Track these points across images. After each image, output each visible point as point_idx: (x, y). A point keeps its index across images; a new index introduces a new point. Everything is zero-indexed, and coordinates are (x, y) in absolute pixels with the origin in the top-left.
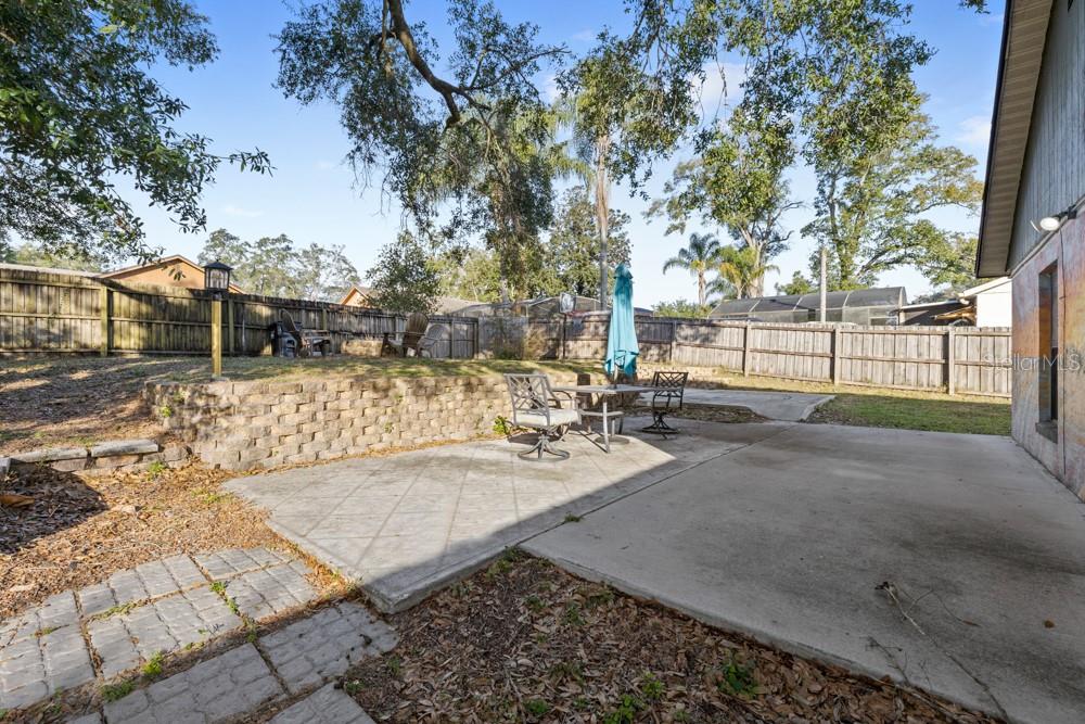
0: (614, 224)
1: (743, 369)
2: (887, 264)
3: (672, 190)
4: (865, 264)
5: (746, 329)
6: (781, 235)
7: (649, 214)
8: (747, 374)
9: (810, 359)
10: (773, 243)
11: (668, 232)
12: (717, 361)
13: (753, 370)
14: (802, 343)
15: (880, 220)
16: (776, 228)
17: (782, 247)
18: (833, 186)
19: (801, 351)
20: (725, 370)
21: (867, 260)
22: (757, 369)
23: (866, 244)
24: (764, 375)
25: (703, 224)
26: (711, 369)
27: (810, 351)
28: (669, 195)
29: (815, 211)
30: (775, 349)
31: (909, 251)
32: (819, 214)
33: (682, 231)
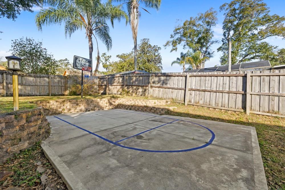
0: (156, 50)
1: (184, 101)
2: (249, 59)
3: (173, 37)
4: (240, 59)
5: (186, 77)
6: (211, 52)
7: (165, 46)
8: (186, 103)
9: (227, 95)
10: (208, 55)
11: (172, 51)
12: (170, 96)
13: (190, 101)
14: (221, 84)
15: (246, 43)
16: (209, 50)
17: (211, 56)
18: (229, 34)
19: (221, 89)
20: (174, 101)
21: (241, 58)
22: (193, 101)
23: (241, 52)
24: (196, 105)
25: (183, 48)
26: (165, 101)
27: (227, 90)
28: (172, 39)
29: (222, 43)
30: (204, 89)
31: (257, 54)
32: (223, 44)
33: (176, 50)
